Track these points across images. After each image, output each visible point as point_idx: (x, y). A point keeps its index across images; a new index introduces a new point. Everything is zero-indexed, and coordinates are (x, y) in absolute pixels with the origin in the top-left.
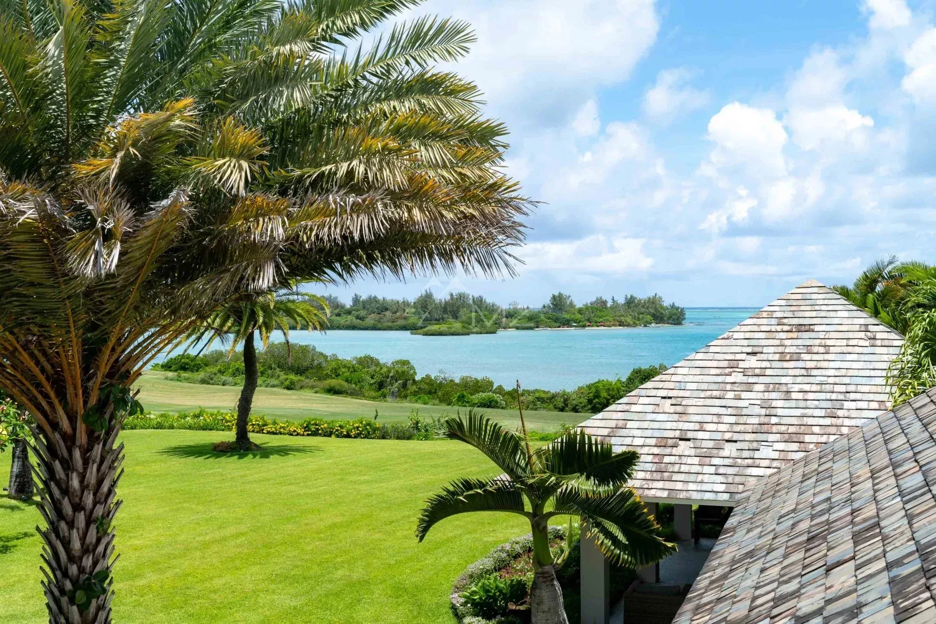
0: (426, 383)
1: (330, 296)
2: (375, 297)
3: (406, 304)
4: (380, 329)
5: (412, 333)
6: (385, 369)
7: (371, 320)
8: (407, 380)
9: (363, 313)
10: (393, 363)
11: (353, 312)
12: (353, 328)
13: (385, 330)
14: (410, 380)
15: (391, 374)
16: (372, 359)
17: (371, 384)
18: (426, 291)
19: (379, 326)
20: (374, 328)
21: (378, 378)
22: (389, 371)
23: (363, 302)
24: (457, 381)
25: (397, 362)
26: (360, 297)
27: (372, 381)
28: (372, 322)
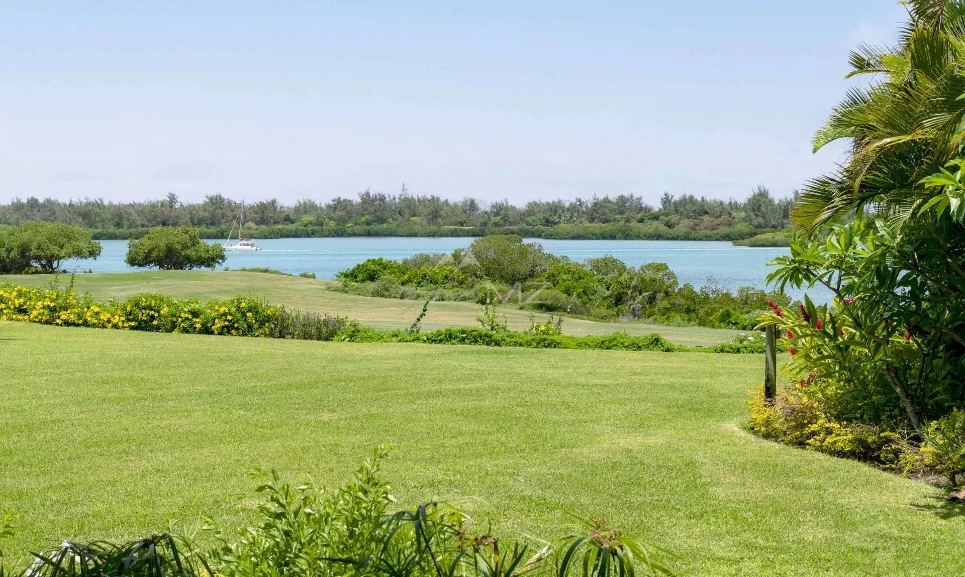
0: (683, 296)
1: (632, 196)
2: (692, 197)
3: (734, 206)
4: (694, 239)
5: (735, 244)
6: (625, 276)
7: (683, 226)
8: (655, 293)
9: (674, 218)
10: (642, 268)
11: (662, 217)
12: (659, 237)
13: (701, 240)
14: (660, 292)
15: (633, 283)
16: (614, 261)
17: (605, 298)
18: (760, 188)
19: (693, 234)
20: (686, 238)
21: (615, 289)
22: (631, 279)
23: (675, 203)
24: (734, 294)
25: (648, 267)
26: (672, 197)
27: (607, 293)
28: (684, 230)
